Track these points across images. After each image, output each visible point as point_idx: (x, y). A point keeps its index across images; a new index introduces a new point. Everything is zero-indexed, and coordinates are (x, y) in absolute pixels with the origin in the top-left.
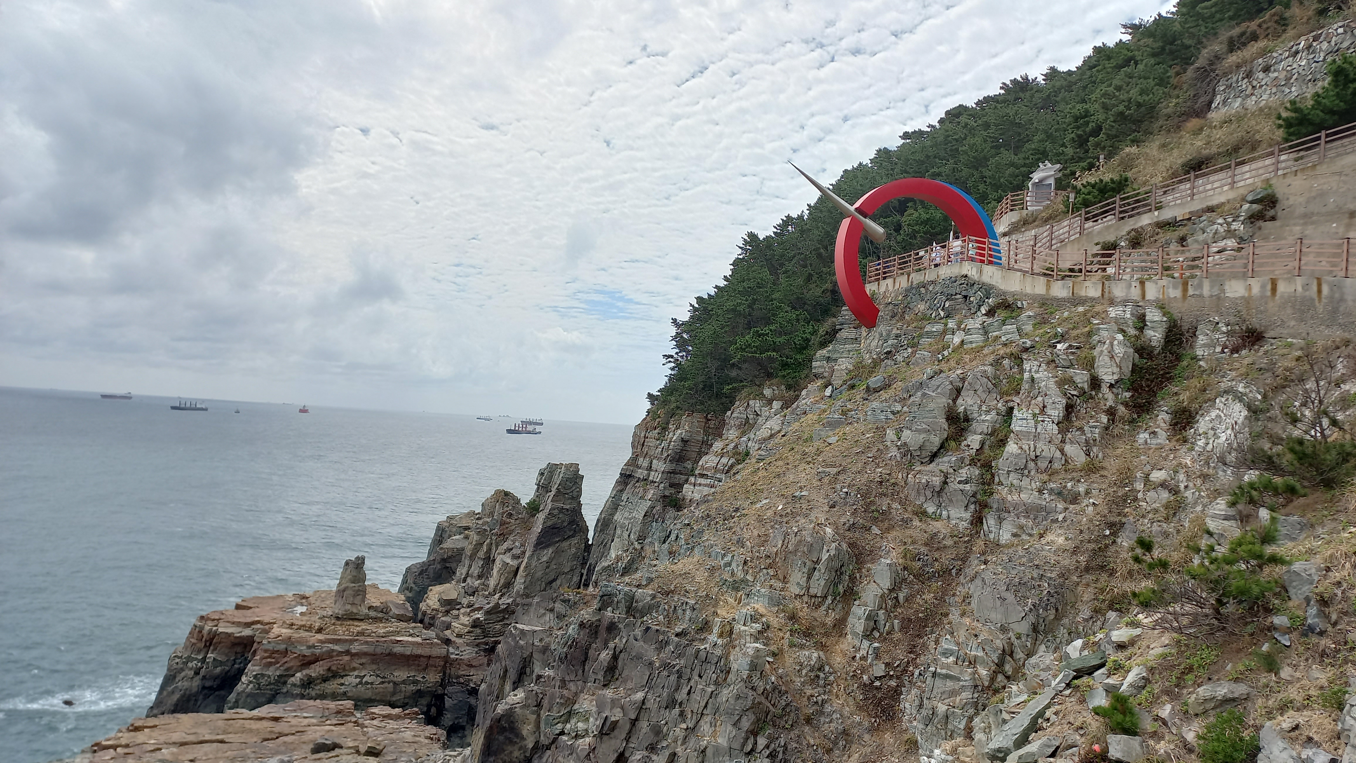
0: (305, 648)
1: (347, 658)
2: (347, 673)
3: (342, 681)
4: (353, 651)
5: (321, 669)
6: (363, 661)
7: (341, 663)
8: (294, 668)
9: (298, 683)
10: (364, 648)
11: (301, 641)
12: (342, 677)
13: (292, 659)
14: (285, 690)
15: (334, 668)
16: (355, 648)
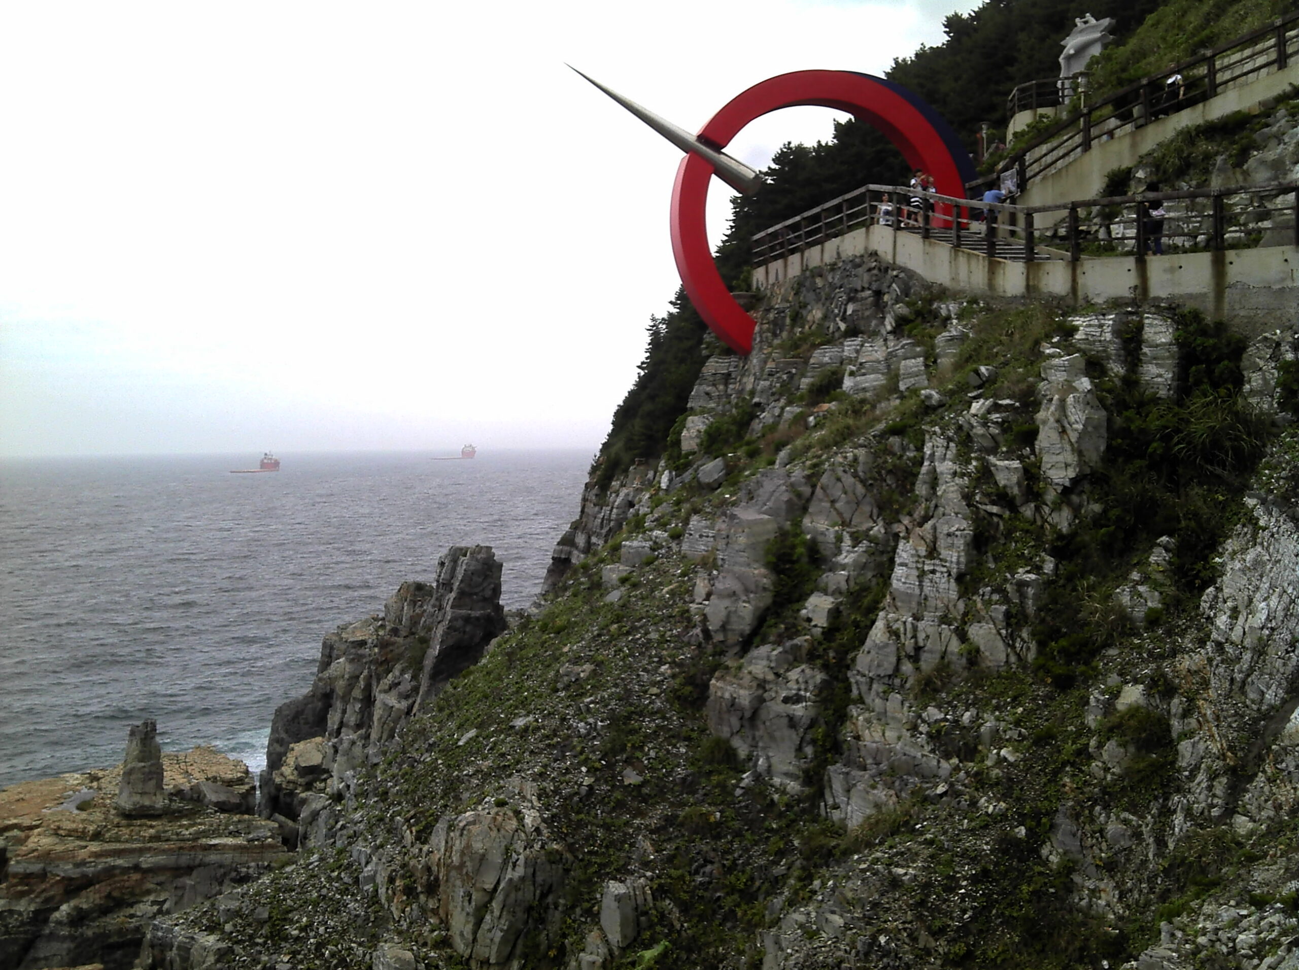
0: (70, 866)
1: (136, 876)
2: (138, 898)
3: (132, 911)
4: (144, 866)
5: (97, 896)
6: (161, 878)
7: (127, 884)
8: (56, 900)
9: (65, 919)
10: (161, 859)
11: (63, 857)
12: (131, 905)
13: (52, 886)
14: (47, 931)
15: (116, 894)
16: (147, 861)
